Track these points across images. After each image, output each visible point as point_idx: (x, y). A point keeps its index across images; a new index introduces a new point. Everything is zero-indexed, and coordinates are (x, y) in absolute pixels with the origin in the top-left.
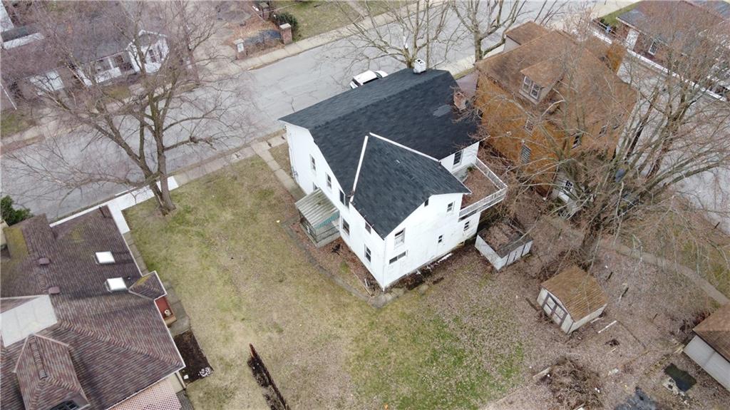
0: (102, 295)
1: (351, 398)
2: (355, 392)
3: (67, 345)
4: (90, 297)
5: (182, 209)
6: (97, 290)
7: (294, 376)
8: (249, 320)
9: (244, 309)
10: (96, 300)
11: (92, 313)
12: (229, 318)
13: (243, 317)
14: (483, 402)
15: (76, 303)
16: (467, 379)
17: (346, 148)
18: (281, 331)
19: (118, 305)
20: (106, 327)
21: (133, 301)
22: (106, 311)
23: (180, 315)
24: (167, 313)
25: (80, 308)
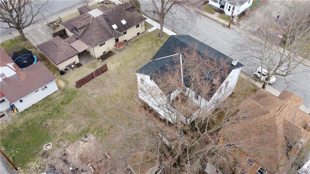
0: (109, 24)
1: (95, 96)
2: (97, 97)
3: (91, 22)
4: (108, 22)
5: (162, 40)
6: (111, 23)
7: (102, 81)
8: (121, 66)
9: (125, 64)
10: (107, 23)
11: (102, 24)
12: (121, 61)
13: (122, 64)
14: (95, 135)
15: (104, 20)
16: (104, 130)
17: (170, 50)
18: (118, 74)
19: (107, 29)
20: (98, 28)
21: (111, 32)
22: (104, 27)
23: (120, 50)
24: (118, 46)
25: (102, 21)
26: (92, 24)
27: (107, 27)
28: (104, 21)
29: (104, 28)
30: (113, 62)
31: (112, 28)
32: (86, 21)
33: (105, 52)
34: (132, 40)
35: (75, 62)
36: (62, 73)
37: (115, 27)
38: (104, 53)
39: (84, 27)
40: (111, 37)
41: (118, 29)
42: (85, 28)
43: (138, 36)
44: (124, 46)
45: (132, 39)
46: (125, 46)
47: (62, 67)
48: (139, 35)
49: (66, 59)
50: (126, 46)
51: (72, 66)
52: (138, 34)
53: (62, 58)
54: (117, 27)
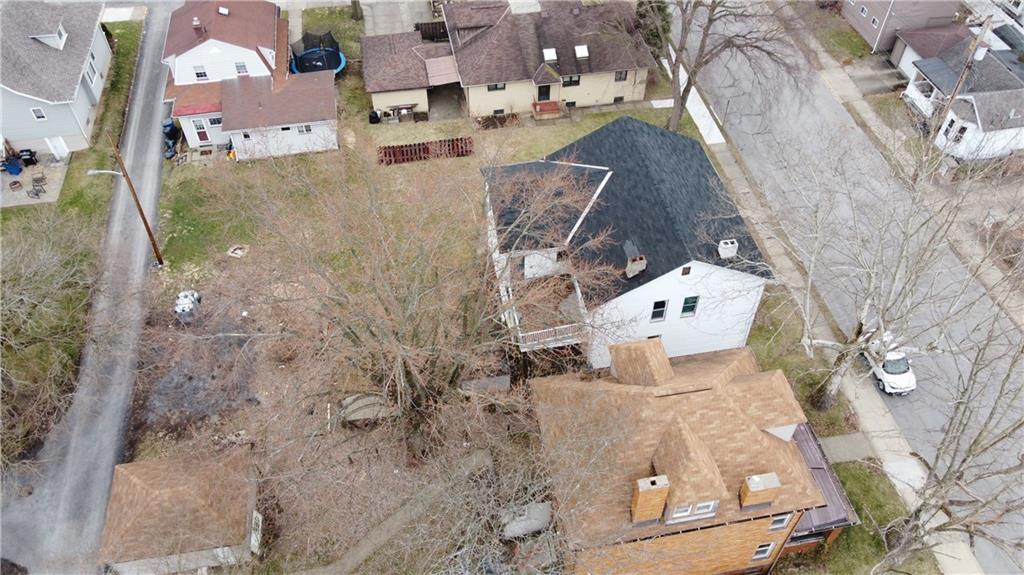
0: (539, 44)
3: (498, 23)
4: (538, 37)
6: (544, 42)
10: (535, 40)
11: (521, 36)
12: (521, 148)
13: (518, 156)
15: (531, 27)
17: (597, 151)
19: (528, 54)
20: (506, 43)
21: (531, 64)
22: (522, 45)
23: (541, 123)
24: (538, 108)
25: (526, 29)
26: (499, 26)
27: (531, 49)
28: (532, 30)
29: (520, 50)
31: (541, 56)
32: (489, 15)
33: (502, 111)
34: (591, 109)
35: (415, 105)
36: (374, 119)
37: (550, 54)
38: (496, 112)
39: (477, 28)
40: (526, 75)
41: (557, 65)
42: (479, 31)
43: (614, 106)
44: (557, 116)
45: (594, 106)
46: (560, 118)
47: (381, 103)
48: (619, 106)
49: (393, 88)
50: (565, 117)
51: (404, 112)
52: (618, 100)
53: (385, 83)
54: (555, 58)
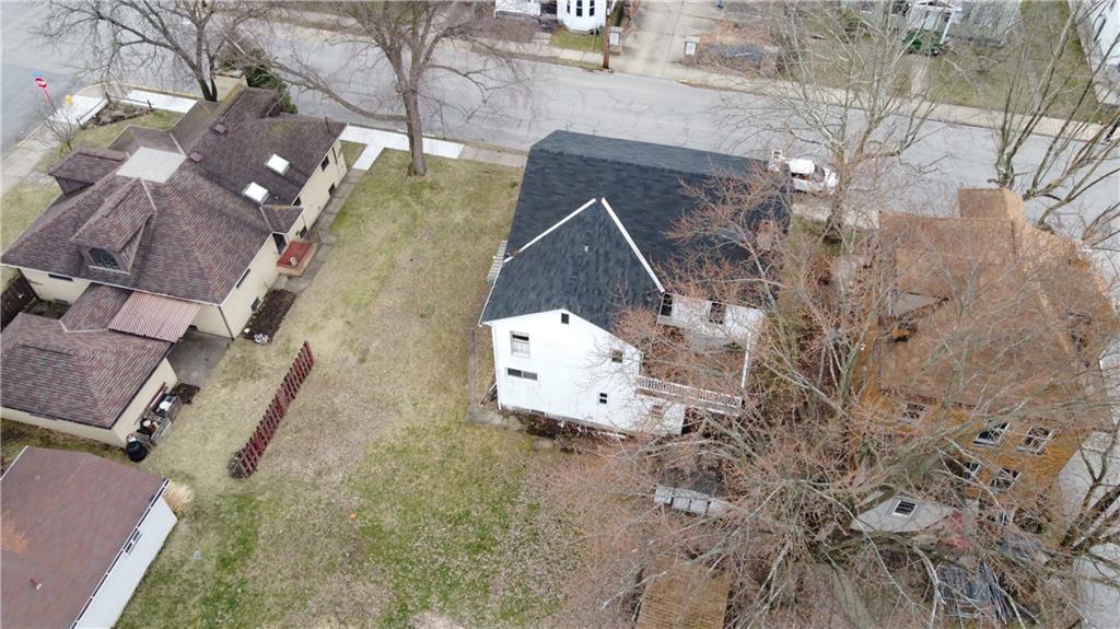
1: (337, 477)
2: (347, 476)
3: (155, 208)
7: (320, 409)
8: (353, 327)
9: (360, 314)
12: (340, 310)
13: (351, 320)
15: (200, 180)
17: (556, 197)
24: (293, 261)
25: (198, 187)
26: (162, 212)
27: (231, 204)
30: (310, 325)
31: (250, 201)
32: (133, 208)
33: (257, 301)
35: (163, 387)
37: (256, 192)
38: (253, 307)
39: (135, 236)
40: (261, 234)
42: (139, 237)
45: (320, 215)
51: (165, 405)
52: (332, 190)
54: (266, 191)
